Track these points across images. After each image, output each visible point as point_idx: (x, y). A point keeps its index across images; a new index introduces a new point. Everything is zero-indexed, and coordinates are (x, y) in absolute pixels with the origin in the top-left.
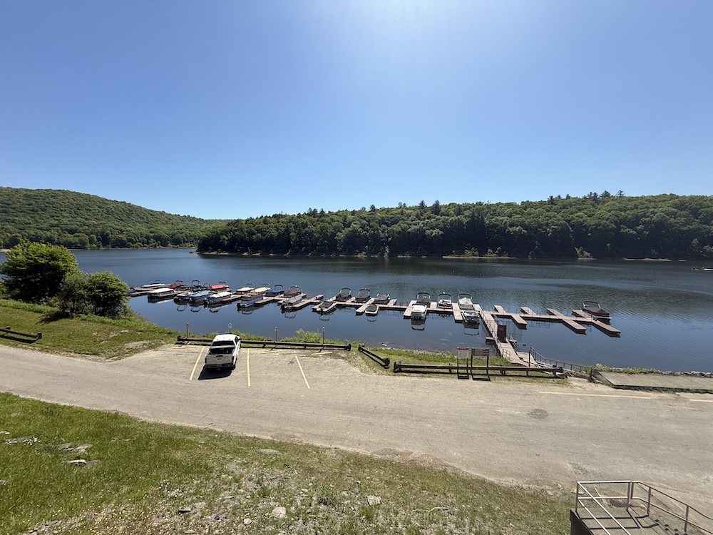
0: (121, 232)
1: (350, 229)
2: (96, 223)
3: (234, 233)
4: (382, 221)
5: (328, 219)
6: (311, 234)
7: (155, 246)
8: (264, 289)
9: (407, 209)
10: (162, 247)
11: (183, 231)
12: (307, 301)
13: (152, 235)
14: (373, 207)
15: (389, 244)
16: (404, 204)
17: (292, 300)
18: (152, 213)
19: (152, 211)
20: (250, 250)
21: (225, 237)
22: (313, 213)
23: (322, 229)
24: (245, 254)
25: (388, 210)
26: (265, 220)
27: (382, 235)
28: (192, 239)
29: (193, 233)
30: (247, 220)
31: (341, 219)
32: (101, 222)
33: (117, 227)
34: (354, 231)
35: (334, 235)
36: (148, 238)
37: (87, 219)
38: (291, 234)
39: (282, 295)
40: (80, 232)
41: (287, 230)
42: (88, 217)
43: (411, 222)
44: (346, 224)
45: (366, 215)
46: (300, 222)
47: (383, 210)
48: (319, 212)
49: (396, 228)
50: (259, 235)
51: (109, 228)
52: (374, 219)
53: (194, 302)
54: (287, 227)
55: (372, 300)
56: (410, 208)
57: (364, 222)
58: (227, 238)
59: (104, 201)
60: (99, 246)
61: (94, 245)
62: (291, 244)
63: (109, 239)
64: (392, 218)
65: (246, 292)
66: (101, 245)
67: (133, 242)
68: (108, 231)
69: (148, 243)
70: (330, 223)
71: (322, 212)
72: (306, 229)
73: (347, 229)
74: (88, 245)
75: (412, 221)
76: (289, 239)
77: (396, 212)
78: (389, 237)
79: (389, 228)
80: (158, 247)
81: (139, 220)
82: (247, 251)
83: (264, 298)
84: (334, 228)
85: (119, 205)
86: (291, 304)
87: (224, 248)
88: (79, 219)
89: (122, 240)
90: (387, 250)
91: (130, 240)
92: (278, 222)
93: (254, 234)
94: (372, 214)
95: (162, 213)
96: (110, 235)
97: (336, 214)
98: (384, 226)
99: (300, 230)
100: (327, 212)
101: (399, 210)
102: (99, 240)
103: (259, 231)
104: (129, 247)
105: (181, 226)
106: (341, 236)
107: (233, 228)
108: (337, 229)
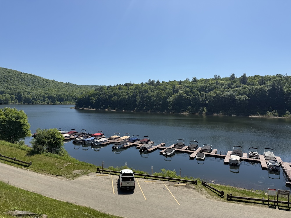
0: (29, 93)
1: (178, 94)
2: (15, 87)
3: (99, 96)
4: (202, 89)
5: (162, 87)
6: (150, 97)
7: (48, 103)
8: (126, 137)
9: (221, 80)
10: (53, 104)
11: (65, 93)
12: (155, 147)
13: (47, 95)
14: (194, 79)
15: (206, 105)
16: (219, 76)
17: (146, 146)
18: (47, 81)
19: (47, 80)
20: (109, 107)
21: (93, 98)
22: (151, 83)
23: (158, 94)
24: (106, 110)
25: (206, 81)
26: (120, 87)
27: (201, 99)
28: (71, 98)
29: (71, 94)
30: (108, 87)
31: (171, 87)
32: (18, 87)
33: (27, 90)
34: (181, 96)
35: (166, 98)
36: (44, 97)
37: (10, 85)
38: (137, 97)
39: (139, 142)
40: (6, 93)
41: (134, 95)
42: (11, 84)
43: (223, 90)
44: (175, 91)
45: (189, 85)
46: (143, 89)
47: (202, 80)
48: (155, 82)
49: (212, 94)
50: (116, 97)
51: (22, 91)
52: (195, 87)
53: (85, 144)
54: (134, 92)
55: (199, 149)
56: (223, 79)
57: (188, 89)
58: (95, 99)
59: (20, 74)
60: (16, 102)
61: (13, 102)
62: (136, 104)
63: (22, 97)
64: (209, 86)
65: (115, 138)
66: (17, 102)
67: (36, 100)
68: (22, 93)
69: (44, 101)
70: (163, 90)
71: (158, 82)
72: (147, 94)
73: (175, 95)
74: (10, 102)
75: (225, 89)
76: (135, 101)
77: (213, 82)
78: (207, 100)
79: (207, 94)
80: (50, 104)
81: (39, 85)
82: (107, 108)
83: (128, 143)
84: (167, 93)
85: (28, 76)
86: (146, 148)
87: (93, 106)
88: (6, 85)
89: (29, 99)
90: (205, 110)
91: (33, 99)
92: (128, 89)
93: (113, 97)
94: (194, 84)
95: (53, 81)
96: (23, 95)
97: (168, 83)
98: (203, 93)
99: (143, 95)
100: (161, 82)
101: (215, 81)
102: (16, 98)
103: (115, 94)
104: (33, 103)
105: (64, 90)
106: (171, 99)
107: (99, 93)
108: (169, 94)
